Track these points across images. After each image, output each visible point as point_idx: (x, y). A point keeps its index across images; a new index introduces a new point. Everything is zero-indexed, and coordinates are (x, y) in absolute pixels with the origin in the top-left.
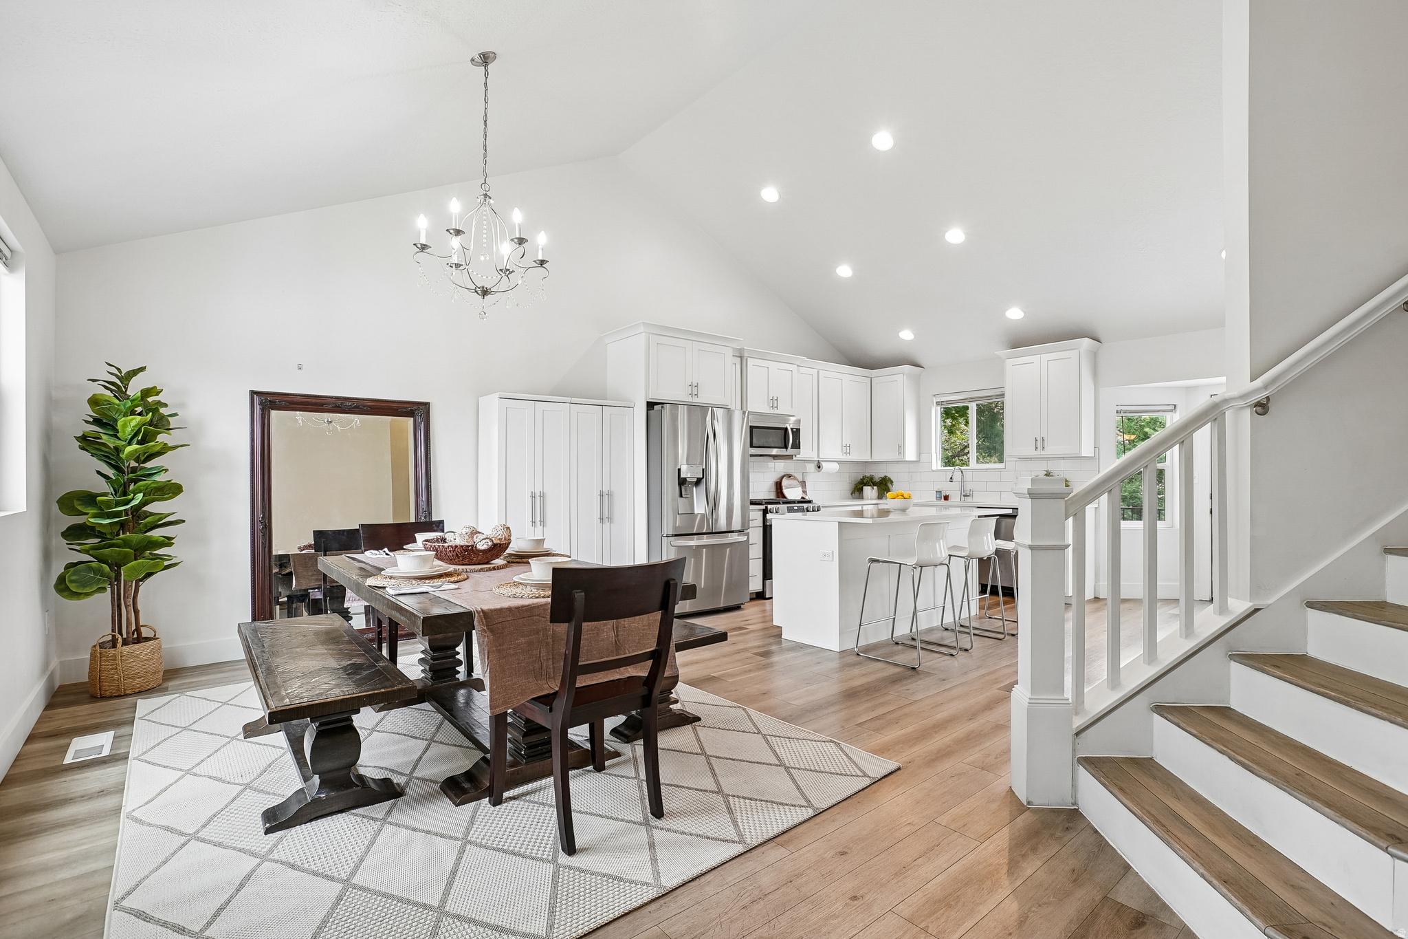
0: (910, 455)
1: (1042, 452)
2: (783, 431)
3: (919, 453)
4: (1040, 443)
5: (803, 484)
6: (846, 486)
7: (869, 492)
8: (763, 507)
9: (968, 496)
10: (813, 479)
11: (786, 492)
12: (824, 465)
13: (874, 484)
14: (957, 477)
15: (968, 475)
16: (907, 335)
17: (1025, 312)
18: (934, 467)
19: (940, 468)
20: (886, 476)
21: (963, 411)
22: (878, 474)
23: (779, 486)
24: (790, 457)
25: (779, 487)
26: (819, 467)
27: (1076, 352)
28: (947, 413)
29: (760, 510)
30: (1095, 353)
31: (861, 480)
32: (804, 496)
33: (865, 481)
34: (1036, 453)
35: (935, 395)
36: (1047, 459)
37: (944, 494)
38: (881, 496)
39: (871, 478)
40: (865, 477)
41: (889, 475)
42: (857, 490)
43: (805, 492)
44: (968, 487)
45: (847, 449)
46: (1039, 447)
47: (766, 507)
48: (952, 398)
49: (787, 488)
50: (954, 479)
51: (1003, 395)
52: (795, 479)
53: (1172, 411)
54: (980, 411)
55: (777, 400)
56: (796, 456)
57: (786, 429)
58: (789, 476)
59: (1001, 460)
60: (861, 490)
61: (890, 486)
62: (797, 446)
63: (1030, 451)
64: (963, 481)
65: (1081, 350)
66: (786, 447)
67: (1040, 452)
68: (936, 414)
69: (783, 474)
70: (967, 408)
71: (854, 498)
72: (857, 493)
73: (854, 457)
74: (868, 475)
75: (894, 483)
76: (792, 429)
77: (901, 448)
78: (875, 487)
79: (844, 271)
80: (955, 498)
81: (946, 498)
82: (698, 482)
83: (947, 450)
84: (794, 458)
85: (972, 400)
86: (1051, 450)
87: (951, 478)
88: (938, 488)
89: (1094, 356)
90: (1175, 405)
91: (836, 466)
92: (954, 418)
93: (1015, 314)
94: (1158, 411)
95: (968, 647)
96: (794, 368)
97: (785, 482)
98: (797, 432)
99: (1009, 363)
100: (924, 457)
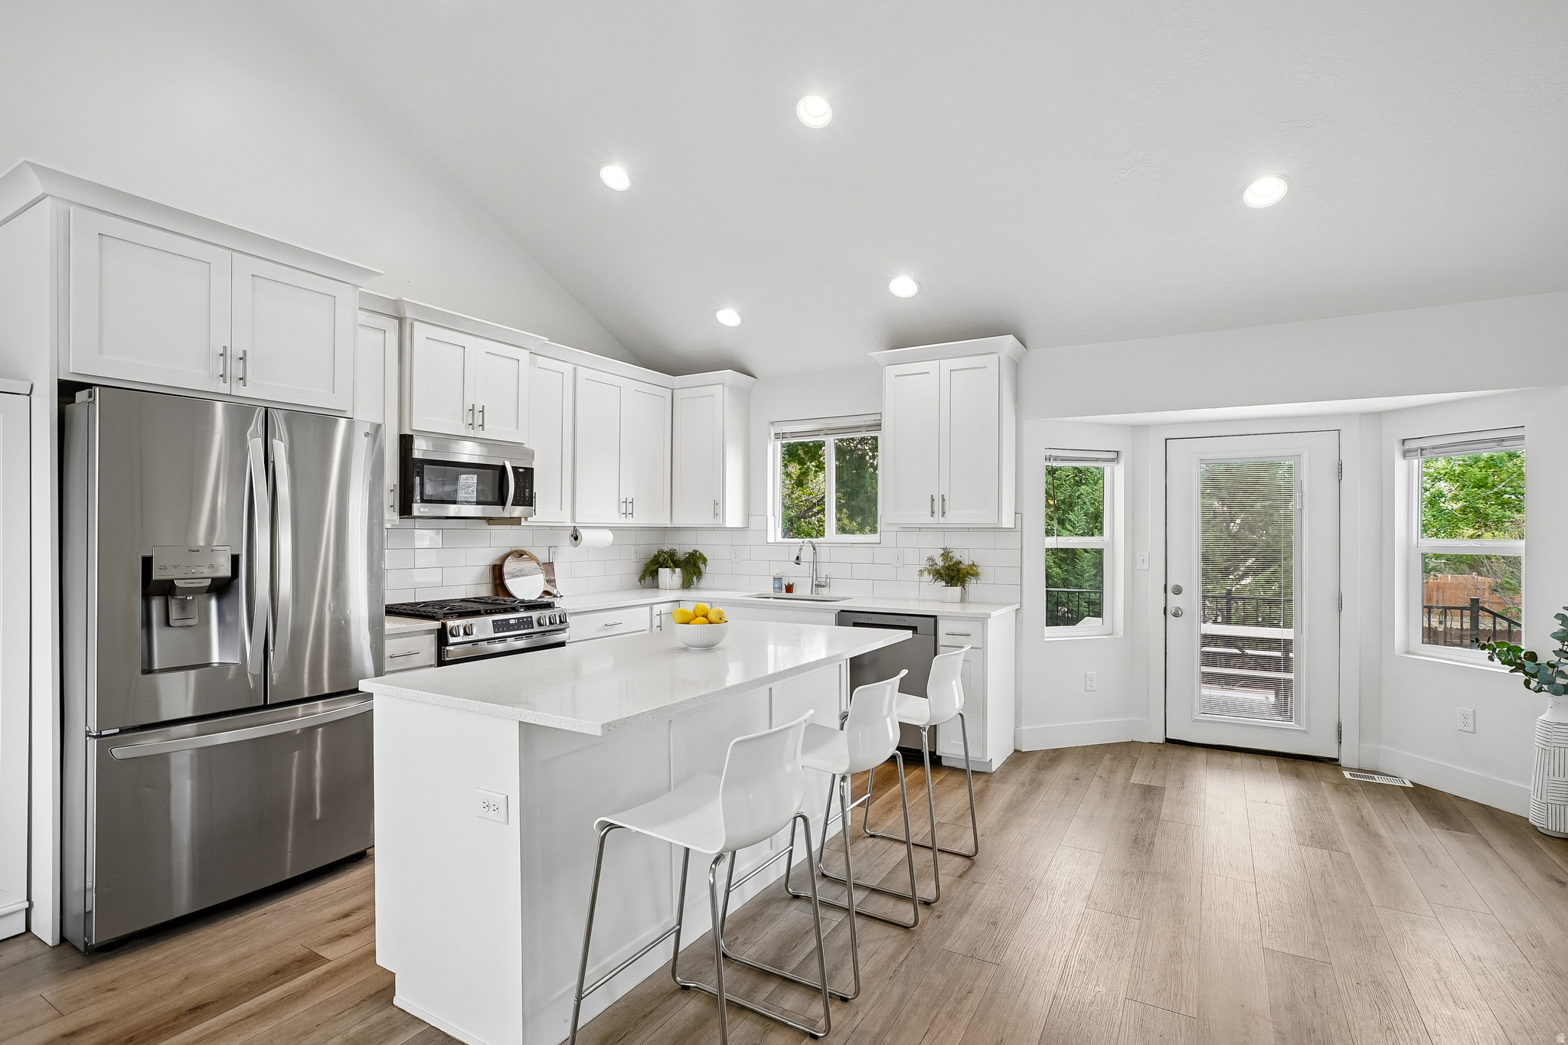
0: (733, 517)
1: (942, 520)
2: (497, 473)
3: (748, 514)
4: (938, 504)
5: (548, 567)
6: (630, 566)
7: (669, 577)
8: (436, 625)
9: (823, 586)
10: (565, 559)
11: (511, 584)
12: (584, 534)
13: (676, 563)
14: (807, 555)
15: (823, 554)
16: (729, 317)
17: (919, 284)
18: (771, 539)
19: (779, 538)
20: (696, 551)
21: (814, 451)
22: (684, 547)
23: (497, 573)
24: (516, 521)
25: (497, 575)
26: (576, 538)
27: (995, 357)
28: (792, 453)
29: (430, 632)
30: (1017, 364)
31: (655, 557)
32: (549, 589)
33: (661, 559)
34: (930, 520)
35: (772, 423)
36: (946, 530)
37: (785, 582)
38: (686, 585)
39: (672, 554)
40: (661, 553)
41: (701, 549)
42: (650, 573)
43: (551, 581)
44: (823, 572)
45: (627, 506)
46: (936, 510)
47: (444, 625)
48: (801, 430)
49: (514, 576)
50: (803, 558)
51: (878, 426)
52: (532, 558)
53: (1113, 460)
54: (840, 451)
55: (482, 411)
56: (526, 518)
57: (503, 468)
58: (520, 554)
59: (874, 530)
60: (654, 574)
61: (702, 566)
62: (526, 498)
63: (924, 518)
64: (815, 562)
65: (1002, 356)
66: (502, 502)
67: (938, 519)
68: (774, 452)
69: (508, 550)
70: (820, 445)
71: (644, 588)
72: (648, 579)
73: (641, 519)
74: (666, 549)
75: (709, 562)
76: (515, 469)
77: (718, 507)
78: (678, 570)
79: (616, 177)
80: (803, 589)
81: (789, 589)
82: (222, 588)
83: (789, 508)
84: (523, 523)
85: (829, 431)
86: (954, 517)
87: (798, 558)
88: (776, 571)
89: (1016, 366)
90: (1117, 452)
91: (608, 537)
92: (802, 463)
93: (904, 287)
94: (1097, 460)
95: (849, 992)
96: (523, 355)
97: (509, 566)
98: (526, 476)
99: (890, 371)
100: (755, 522)
